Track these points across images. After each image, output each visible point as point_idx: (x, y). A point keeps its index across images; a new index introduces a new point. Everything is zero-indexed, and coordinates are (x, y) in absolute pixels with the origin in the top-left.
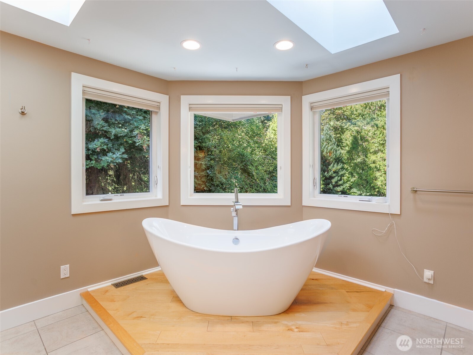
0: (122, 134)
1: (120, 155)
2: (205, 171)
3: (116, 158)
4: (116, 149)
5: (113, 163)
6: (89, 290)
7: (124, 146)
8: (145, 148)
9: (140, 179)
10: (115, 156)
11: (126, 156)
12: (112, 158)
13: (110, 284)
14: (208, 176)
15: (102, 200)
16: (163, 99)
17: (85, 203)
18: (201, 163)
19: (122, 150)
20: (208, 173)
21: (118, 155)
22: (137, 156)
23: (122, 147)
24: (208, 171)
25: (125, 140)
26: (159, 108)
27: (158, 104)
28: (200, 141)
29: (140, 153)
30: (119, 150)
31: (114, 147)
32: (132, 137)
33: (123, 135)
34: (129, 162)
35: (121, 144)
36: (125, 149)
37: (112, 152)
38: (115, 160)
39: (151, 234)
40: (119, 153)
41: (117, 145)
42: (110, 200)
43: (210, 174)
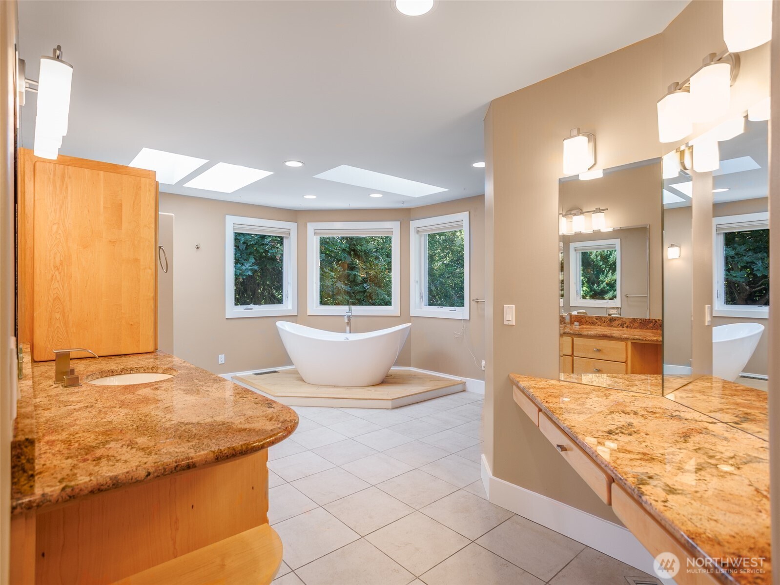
0: (252, 242)
1: (249, 266)
2: (361, 285)
3: (246, 269)
4: (245, 260)
5: (243, 275)
6: (237, 375)
7: (253, 255)
8: (278, 259)
9: (272, 296)
10: (244, 268)
11: (256, 268)
12: (241, 270)
13: (252, 373)
14: (365, 292)
15: (245, 309)
16: (292, 227)
17: (234, 311)
18: (355, 274)
19: (252, 260)
20: (365, 288)
21: (247, 267)
22: (269, 267)
23: (251, 256)
24: (365, 285)
25: (255, 248)
26: (289, 234)
27: (289, 231)
28: (355, 243)
29: (273, 264)
30: (249, 260)
31: (243, 257)
32: (263, 244)
33: (254, 243)
34: (259, 274)
35: (250, 254)
36: (255, 259)
37: (240, 264)
38: (244, 272)
39: (283, 330)
40: (249, 265)
41: (245, 255)
42: (251, 309)
43: (368, 289)
